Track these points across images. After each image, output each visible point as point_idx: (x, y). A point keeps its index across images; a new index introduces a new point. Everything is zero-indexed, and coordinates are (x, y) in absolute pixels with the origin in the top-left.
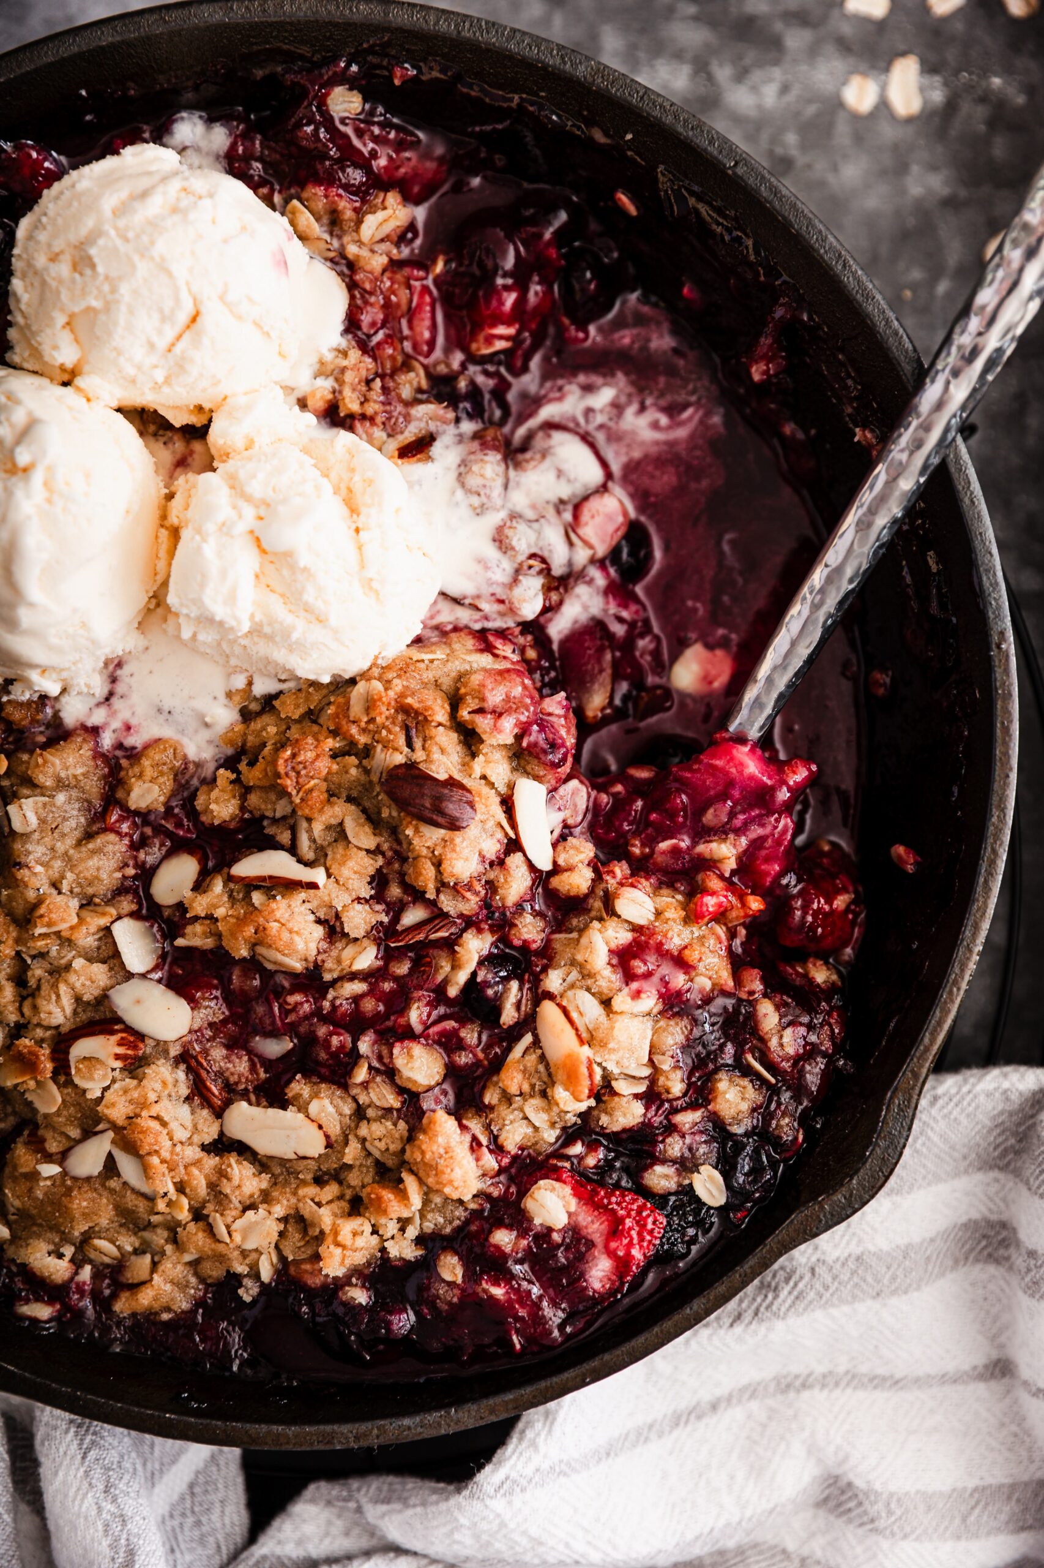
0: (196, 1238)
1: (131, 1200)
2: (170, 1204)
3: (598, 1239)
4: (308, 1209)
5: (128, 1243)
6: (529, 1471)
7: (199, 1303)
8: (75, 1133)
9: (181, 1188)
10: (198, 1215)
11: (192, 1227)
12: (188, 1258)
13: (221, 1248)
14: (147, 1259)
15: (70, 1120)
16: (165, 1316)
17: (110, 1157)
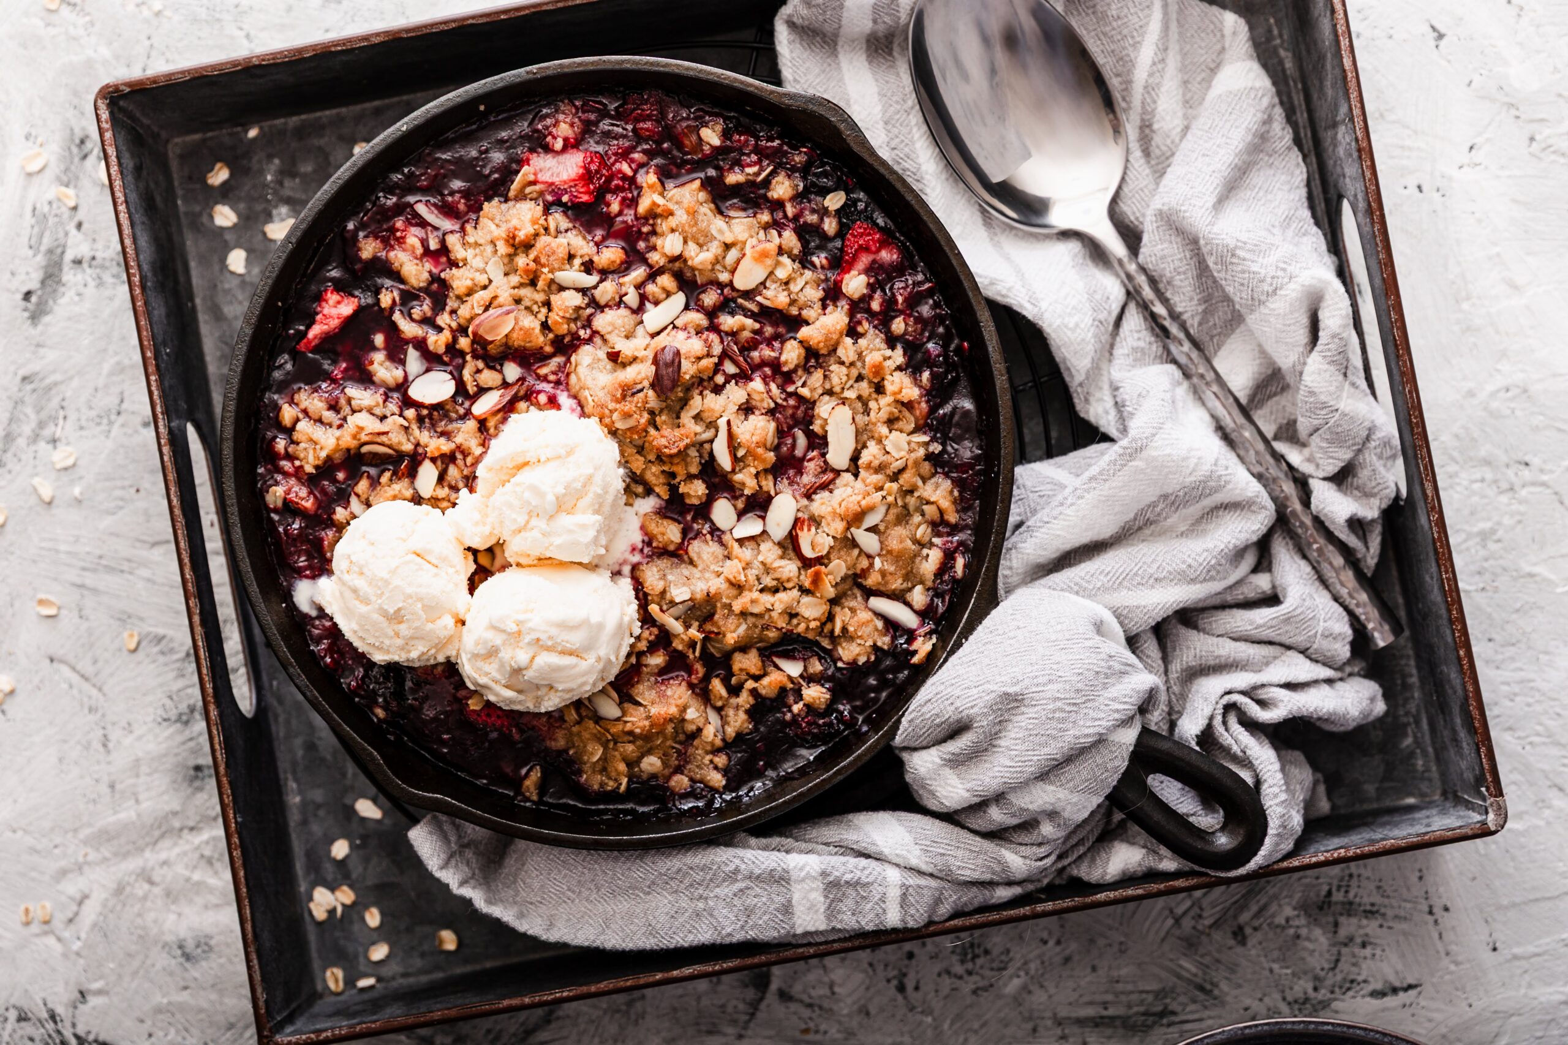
0: (907, 478)
1: (891, 517)
2: (889, 494)
3: (870, 258)
4: (884, 415)
5: (917, 518)
6: (1024, 291)
7: (947, 475)
8: (856, 552)
9: (881, 489)
10: (895, 477)
11: (901, 481)
12: (920, 483)
13: (910, 463)
14: (925, 507)
15: (849, 555)
16: (956, 493)
17: (868, 530)
